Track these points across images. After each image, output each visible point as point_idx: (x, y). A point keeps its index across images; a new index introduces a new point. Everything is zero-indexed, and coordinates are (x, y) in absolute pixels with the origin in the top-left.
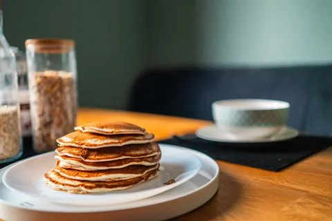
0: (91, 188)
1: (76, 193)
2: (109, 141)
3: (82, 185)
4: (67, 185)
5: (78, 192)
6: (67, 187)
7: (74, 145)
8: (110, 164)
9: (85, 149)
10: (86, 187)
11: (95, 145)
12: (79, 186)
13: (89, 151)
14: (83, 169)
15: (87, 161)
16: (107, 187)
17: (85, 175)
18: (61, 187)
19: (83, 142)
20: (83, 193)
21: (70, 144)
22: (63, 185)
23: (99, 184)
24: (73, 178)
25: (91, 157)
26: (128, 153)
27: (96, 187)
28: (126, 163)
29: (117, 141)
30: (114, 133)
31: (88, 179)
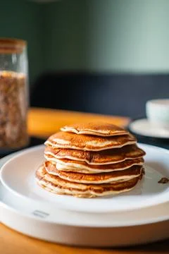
0: (100, 191)
1: (85, 197)
2: (110, 143)
3: (90, 189)
4: (74, 189)
5: (87, 196)
6: (74, 192)
7: (74, 147)
8: (114, 167)
9: (87, 151)
10: (96, 191)
11: (98, 148)
12: (87, 190)
13: (92, 154)
14: (87, 172)
15: (92, 164)
16: (115, 189)
17: (90, 179)
18: (67, 191)
19: (82, 144)
20: (93, 197)
21: (70, 147)
22: (70, 189)
23: (107, 187)
24: (78, 181)
25: (96, 160)
26: (128, 155)
27: (104, 191)
28: (128, 165)
29: (116, 143)
30: (111, 135)
31: (96, 182)
